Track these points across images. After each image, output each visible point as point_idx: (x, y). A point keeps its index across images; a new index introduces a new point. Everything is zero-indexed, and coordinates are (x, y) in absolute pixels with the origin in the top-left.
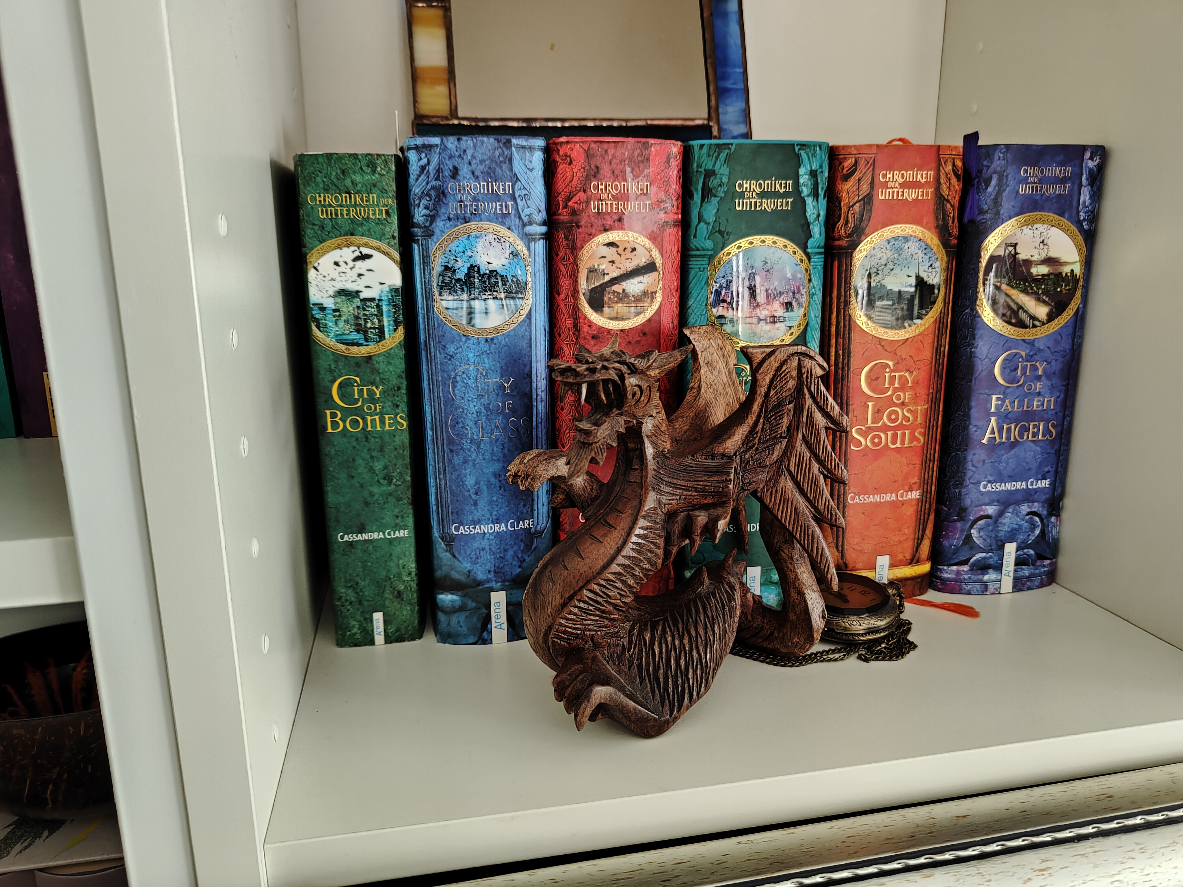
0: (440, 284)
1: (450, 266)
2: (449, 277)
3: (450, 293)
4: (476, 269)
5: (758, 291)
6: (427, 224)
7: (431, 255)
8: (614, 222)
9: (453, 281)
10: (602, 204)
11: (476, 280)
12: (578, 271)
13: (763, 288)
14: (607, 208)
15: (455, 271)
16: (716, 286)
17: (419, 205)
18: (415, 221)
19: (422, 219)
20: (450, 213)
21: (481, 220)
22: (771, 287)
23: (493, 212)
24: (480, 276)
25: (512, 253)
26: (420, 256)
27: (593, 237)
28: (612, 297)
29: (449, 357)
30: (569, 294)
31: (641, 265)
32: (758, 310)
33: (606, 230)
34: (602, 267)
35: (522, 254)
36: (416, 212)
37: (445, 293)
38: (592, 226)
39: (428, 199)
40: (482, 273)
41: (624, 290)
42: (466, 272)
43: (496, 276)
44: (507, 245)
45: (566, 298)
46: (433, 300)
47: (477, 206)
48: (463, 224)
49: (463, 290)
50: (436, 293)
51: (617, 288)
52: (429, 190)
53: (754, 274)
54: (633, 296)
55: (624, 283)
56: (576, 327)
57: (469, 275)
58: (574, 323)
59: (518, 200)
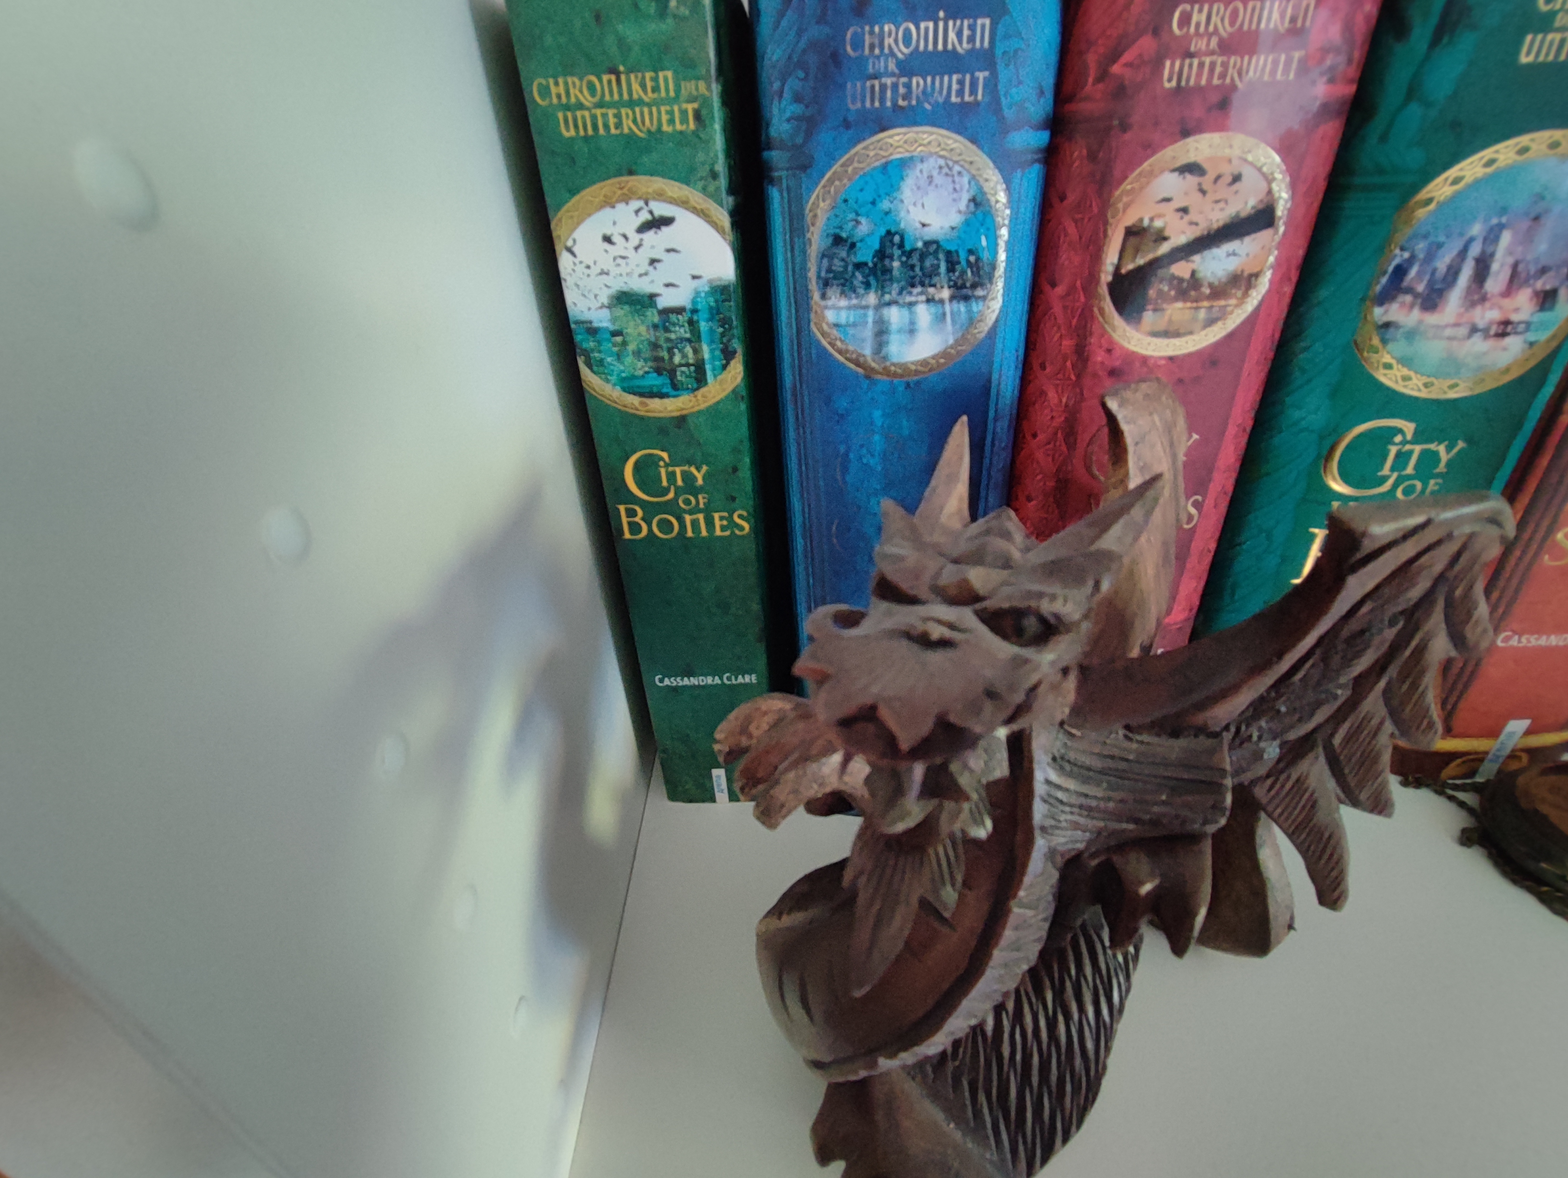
0: (823, 274)
1: (844, 235)
2: (843, 260)
3: (843, 293)
4: (897, 239)
5: (1495, 266)
6: (799, 140)
7: (807, 211)
8: (1209, 109)
9: (850, 268)
10: (1191, 66)
11: (896, 264)
12: (1105, 235)
13: (1510, 260)
14: (1199, 75)
15: (853, 245)
16: (1399, 257)
17: (781, 94)
18: (773, 132)
19: (786, 127)
20: (848, 110)
21: (915, 124)
22: (1529, 257)
23: (941, 100)
24: (904, 253)
25: (973, 200)
26: (783, 213)
27: (1154, 153)
28: (1166, 288)
29: (837, 418)
30: (1078, 283)
31: (1243, 214)
32: (1478, 311)
33: (1186, 133)
34: (1158, 224)
35: (993, 200)
36: (775, 111)
37: (833, 293)
38: (1156, 124)
39: (801, 74)
40: (908, 247)
41: (1193, 273)
42: (877, 246)
43: (936, 252)
44: (965, 180)
45: (1068, 294)
46: (809, 309)
47: (908, 86)
48: (876, 133)
49: (867, 285)
50: (816, 296)
51: (1181, 269)
52: (804, 51)
53: (1501, 227)
54: (1211, 285)
55: (1197, 258)
56: (1081, 353)
57: (882, 254)
58: (1077, 345)
59: (1000, 67)
